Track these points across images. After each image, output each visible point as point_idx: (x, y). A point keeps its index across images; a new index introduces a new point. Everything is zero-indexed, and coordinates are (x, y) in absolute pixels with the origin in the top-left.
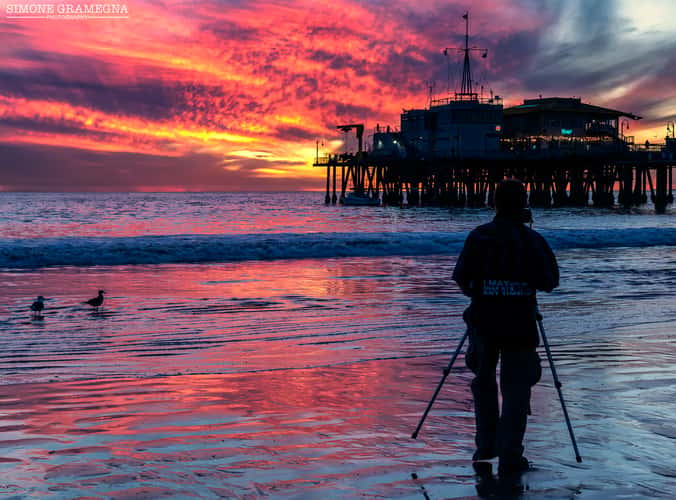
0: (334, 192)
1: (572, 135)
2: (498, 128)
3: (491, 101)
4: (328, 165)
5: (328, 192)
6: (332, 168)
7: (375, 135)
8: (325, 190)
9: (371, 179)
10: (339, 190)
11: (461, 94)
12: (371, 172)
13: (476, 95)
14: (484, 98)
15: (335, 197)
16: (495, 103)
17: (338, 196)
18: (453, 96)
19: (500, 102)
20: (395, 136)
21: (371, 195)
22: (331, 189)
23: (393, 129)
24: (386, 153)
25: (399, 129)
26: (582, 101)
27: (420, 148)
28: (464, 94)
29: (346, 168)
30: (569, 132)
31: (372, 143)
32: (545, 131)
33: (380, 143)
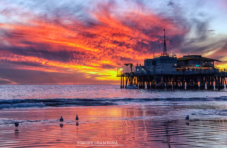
0: (123, 85)
1: (199, 67)
2: (176, 65)
3: (173, 56)
4: (121, 76)
5: (121, 85)
6: (122, 77)
7: (136, 67)
8: (120, 84)
9: (135, 80)
10: (125, 84)
11: (163, 54)
12: (135, 79)
13: (168, 54)
14: (171, 55)
15: (123, 86)
16: (174, 56)
17: (125, 86)
18: (161, 55)
19: (176, 56)
20: (143, 67)
21: (135, 86)
22: (122, 84)
23: (142, 65)
24: (139, 72)
25: (144, 65)
26: (202, 56)
27: (151, 71)
28: (164, 54)
29: (127, 77)
30: (198, 66)
31: (135, 69)
32: (190, 66)
33: (138, 69)
